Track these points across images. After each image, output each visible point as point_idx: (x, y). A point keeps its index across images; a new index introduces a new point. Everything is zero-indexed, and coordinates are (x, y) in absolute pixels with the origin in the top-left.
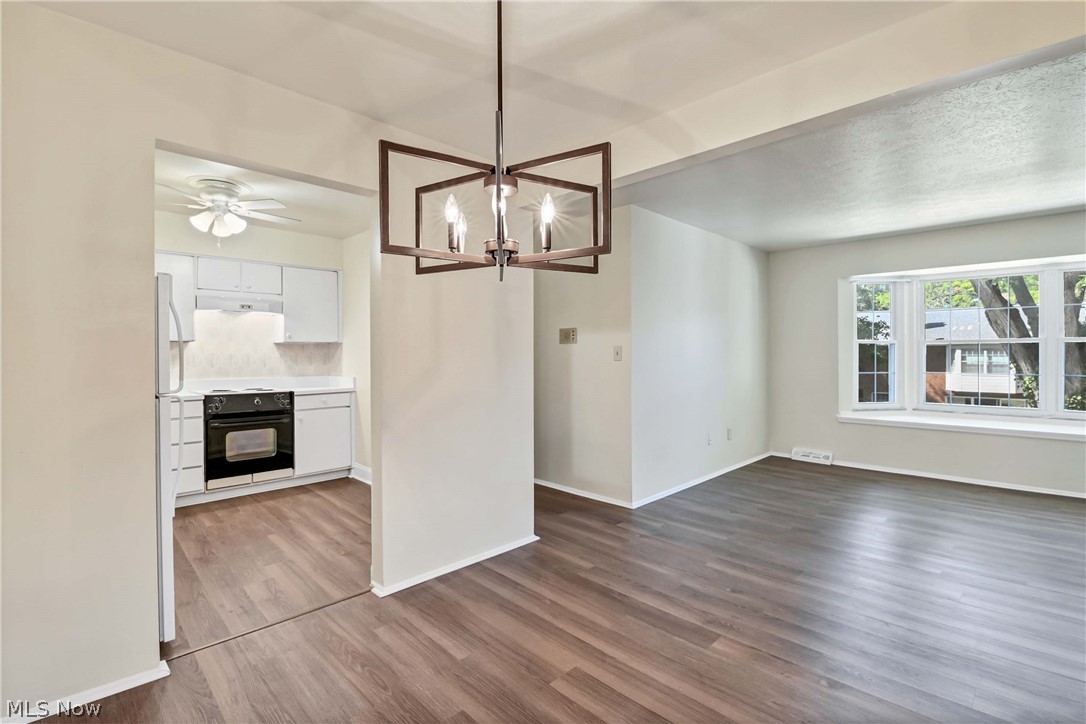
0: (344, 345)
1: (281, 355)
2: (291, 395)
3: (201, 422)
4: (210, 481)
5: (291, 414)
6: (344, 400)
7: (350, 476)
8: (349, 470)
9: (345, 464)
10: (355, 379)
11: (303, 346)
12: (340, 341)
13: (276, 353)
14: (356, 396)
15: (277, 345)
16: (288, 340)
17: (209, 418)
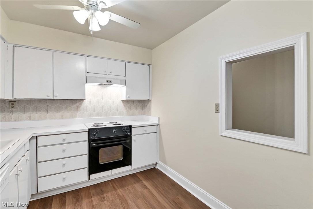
0: (152, 101)
1: (124, 106)
2: (130, 127)
3: (87, 144)
4: (91, 175)
5: (130, 137)
6: (154, 129)
7: (157, 168)
8: (156, 164)
9: (155, 162)
10: (159, 118)
11: (133, 101)
12: (150, 99)
13: (122, 105)
14: (159, 127)
15: (123, 101)
16: (128, 99)
17: (90, 141)
